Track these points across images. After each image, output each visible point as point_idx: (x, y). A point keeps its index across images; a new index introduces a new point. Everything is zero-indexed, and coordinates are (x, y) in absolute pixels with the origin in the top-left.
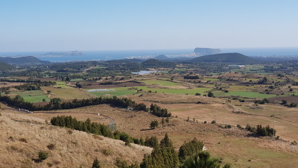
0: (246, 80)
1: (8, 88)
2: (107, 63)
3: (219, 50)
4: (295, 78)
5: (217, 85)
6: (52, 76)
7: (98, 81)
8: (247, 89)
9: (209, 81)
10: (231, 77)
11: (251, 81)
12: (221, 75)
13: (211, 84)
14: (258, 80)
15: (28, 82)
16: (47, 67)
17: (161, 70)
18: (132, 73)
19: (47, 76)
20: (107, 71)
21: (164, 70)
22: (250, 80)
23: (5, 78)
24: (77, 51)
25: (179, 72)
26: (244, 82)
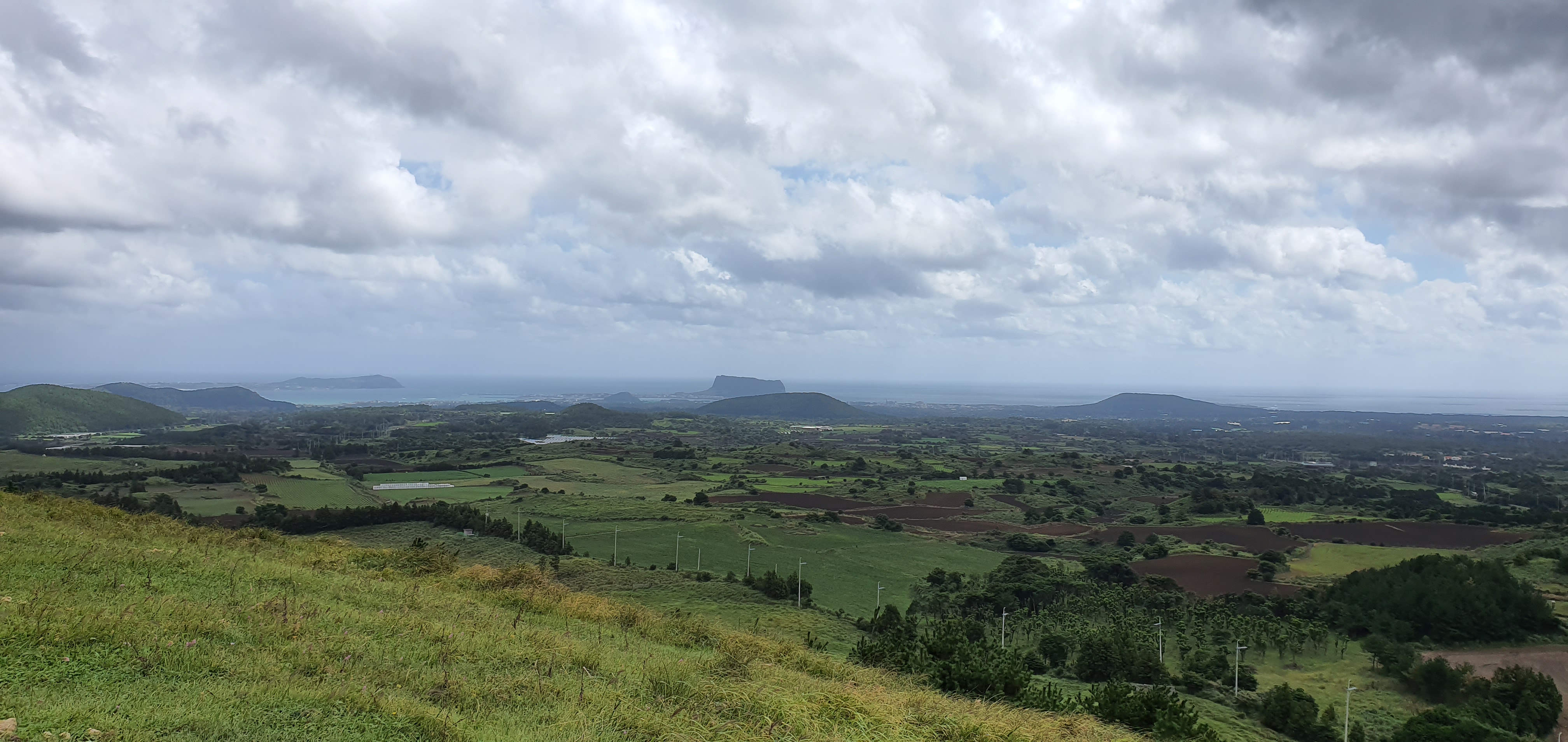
0: (813, 463)
2: (456, 412)
6: (286, 446)
7: (412, 462)
8: (806, 487)
13: (724, 472)
14: (845, 463)
15: (205, 459)
22: (824, 463)
26: (809, 469)
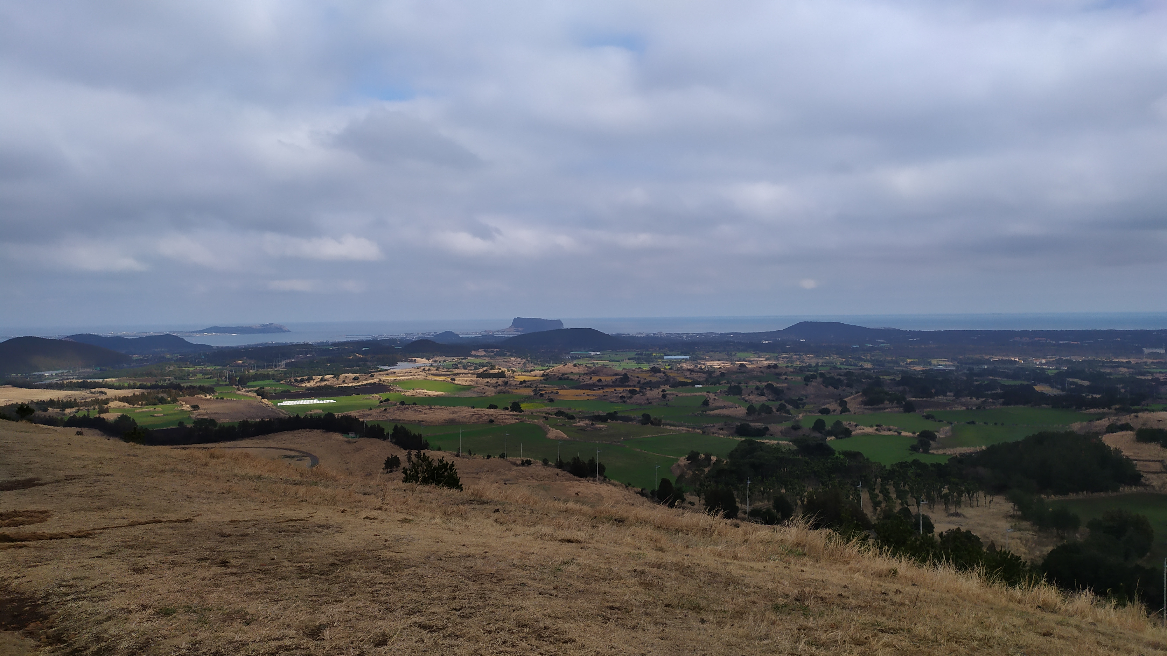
0: (591, 378)
1: (106, 402)
3: (559, 322)
4: (679, 375)
5: (538, 389)
6: (209, 376)
7: (304, 385)
8: (588, 395)
9: (525, 381)
10: (566, 374)
11: (600, 381)
12: (548, 371)
13: (528, 387)
14: (614, 378)
15: (152, 387)
16: (203, 357)
17: (440, 362)
18: (378, 368)
19: (199, 376)
20: (328, 365)
21: (444, 361)
22: (598, 378)
23: (103, 381)
24: (272, 324)
25: (475, 365)
26: (588, 382)
